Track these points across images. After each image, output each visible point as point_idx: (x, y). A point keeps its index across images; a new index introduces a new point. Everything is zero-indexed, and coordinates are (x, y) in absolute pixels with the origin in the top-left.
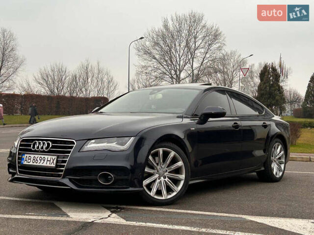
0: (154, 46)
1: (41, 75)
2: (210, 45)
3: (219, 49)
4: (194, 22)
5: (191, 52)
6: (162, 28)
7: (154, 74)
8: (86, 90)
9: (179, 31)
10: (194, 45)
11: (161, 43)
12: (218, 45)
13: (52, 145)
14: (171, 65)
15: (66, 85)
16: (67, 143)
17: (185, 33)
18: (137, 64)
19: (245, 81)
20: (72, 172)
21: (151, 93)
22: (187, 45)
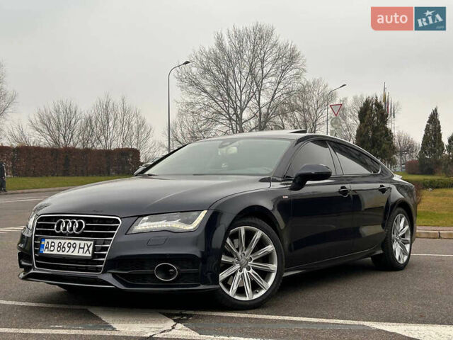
0: (203, 73)
1: (40, 117)
2: (283, 71)
3: (297, 76)
4: (261, 38)
5: (257, 82)
6: (215, 47)
7: (203, 114)
8: (106, 139)
9: (239, 52)
10: (260, 72)
11: (214, 69)
12: (295, 71)
13: (86, 226)
14: (229, 101)
15: (77, 133)
16: (107, 221)
17: (247, 54)
18: (179, 100)
19: (336, 123)
20: (116, 263)
21: (221, 146)
22: (251, 72)
